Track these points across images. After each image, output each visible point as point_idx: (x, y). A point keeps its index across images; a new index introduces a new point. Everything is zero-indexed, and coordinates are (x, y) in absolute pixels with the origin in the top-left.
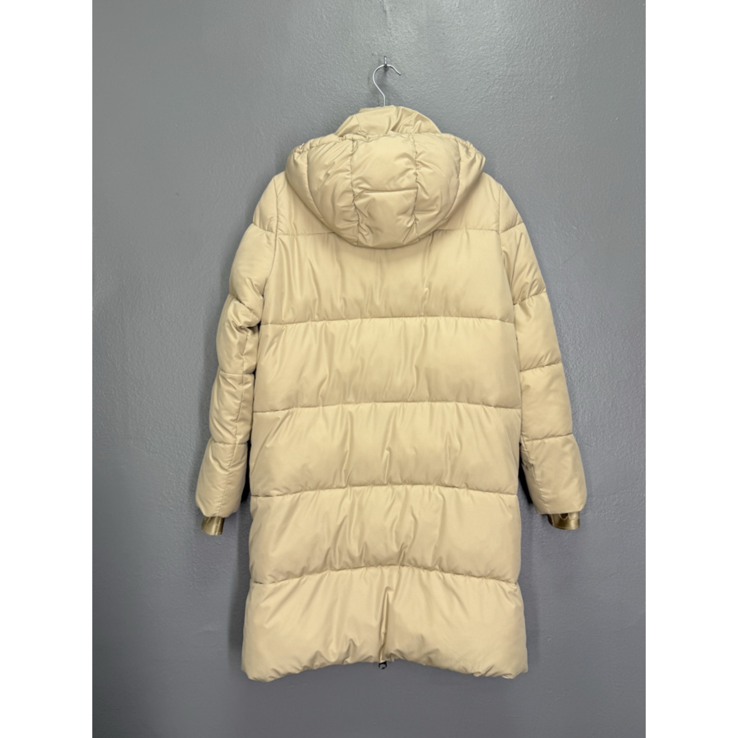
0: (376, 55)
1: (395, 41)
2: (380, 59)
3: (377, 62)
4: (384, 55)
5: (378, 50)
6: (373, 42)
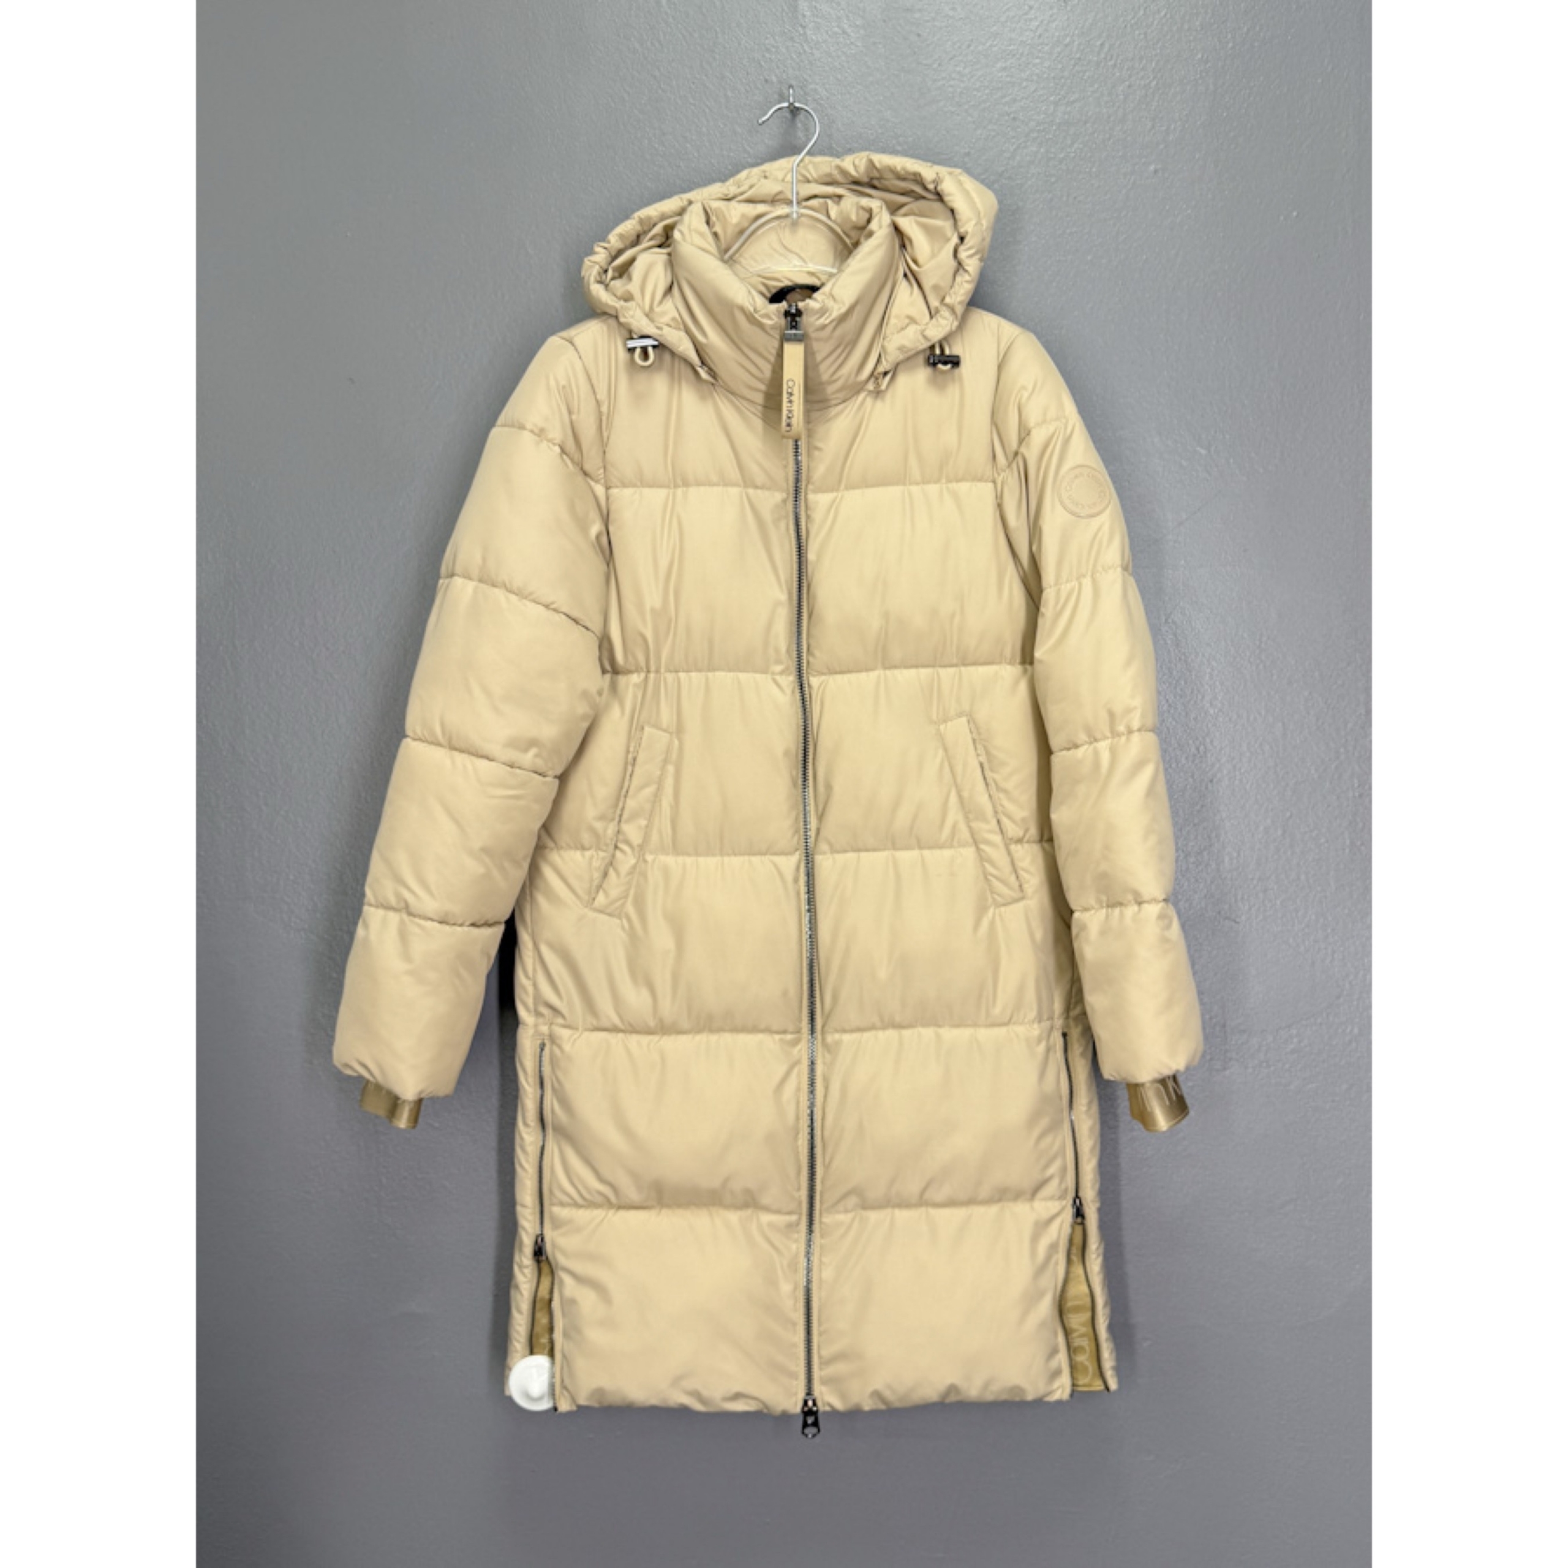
0: (772, 82)
2: (780, 90)
3: (776, 96)
4: (790, 82)
5: (777, 71)
6: (767, 55)
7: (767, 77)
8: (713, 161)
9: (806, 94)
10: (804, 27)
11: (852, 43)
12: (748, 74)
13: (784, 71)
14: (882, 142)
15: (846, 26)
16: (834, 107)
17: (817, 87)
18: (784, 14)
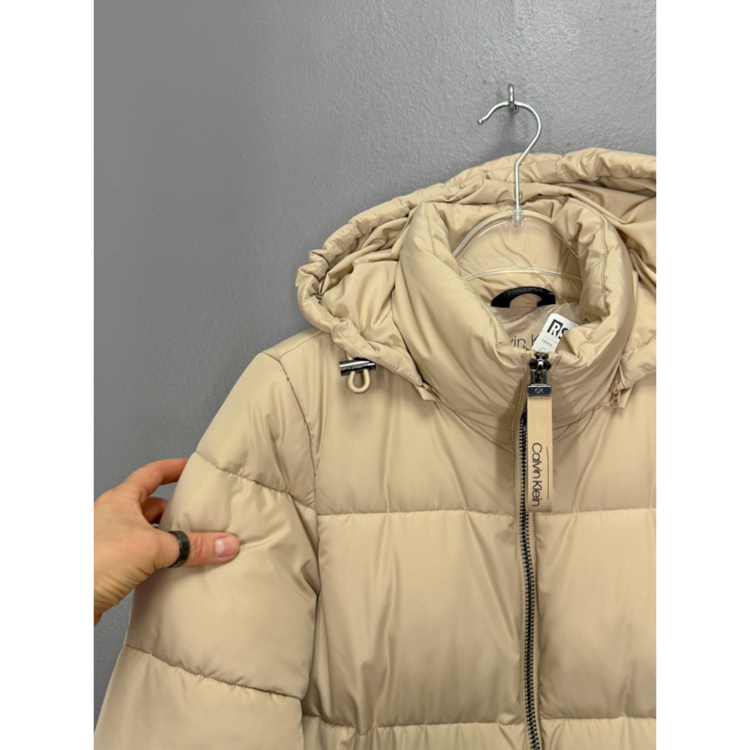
0: (491, 83)
1: (532, 51)
2: (499, 90)
3: (494, 96)
4: (509, 82)
5: (495, 73)
6: (485, 58)
7: (485, 79)
8: (433, 161)
9: (524, 93)
10: (520, 30)
11: (568, 42)
12: (466, 76)
13: (502, 72)
14: (600, 135)
15: (562, 27)
16: (553, 103)
17: (535, 85)
18: (501, 19)
